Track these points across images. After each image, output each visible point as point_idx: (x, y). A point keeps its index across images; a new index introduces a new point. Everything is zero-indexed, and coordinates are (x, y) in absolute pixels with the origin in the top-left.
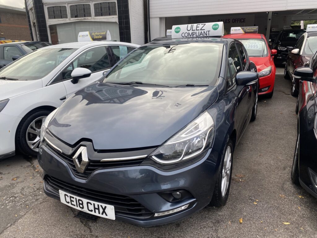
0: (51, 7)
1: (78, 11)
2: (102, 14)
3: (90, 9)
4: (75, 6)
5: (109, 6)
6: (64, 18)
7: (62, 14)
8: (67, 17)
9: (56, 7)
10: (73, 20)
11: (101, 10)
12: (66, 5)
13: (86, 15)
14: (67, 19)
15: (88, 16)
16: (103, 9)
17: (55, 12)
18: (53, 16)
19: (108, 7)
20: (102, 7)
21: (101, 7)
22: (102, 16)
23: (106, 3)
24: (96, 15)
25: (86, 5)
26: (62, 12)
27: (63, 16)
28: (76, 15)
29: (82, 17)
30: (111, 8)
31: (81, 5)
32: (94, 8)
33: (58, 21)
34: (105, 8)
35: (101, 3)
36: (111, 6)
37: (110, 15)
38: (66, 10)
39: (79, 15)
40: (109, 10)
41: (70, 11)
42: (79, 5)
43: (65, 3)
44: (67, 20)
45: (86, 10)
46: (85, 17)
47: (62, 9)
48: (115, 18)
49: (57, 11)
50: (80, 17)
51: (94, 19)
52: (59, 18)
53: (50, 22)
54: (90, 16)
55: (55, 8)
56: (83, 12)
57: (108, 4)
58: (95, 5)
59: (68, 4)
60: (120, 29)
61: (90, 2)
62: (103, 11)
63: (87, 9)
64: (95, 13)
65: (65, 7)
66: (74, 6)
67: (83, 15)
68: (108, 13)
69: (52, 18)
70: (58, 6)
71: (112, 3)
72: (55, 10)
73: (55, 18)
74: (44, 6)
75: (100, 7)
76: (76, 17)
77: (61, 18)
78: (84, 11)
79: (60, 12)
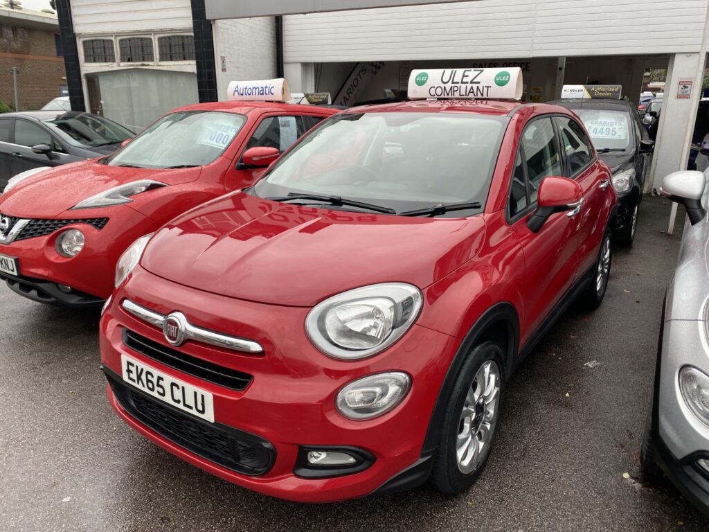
0: (89, 41)
1: (133, 49)
2: (171, 57)
3: (151, 46)
4: (128, 41)
5: (183, 44)
6: (110, 62)
7: (107, 54)
8: (114, 61)
9: (96, 40)
10: (124, 65)
11: (170, 51)
12: (113, 39)
13: (146, 57)
14: (115, 64)
15: (148, 61)
16: (173, 47)
17: (96, 50)
18: (92, 58)
19: (181, 43)
20: (173, 44)
21: (170, 44)
22: (171, 60)
23: (178, 36)
24: (162, 59)
25: (146, 39)
26: (107, 50)
27: (108, 57)
28: (129, 57)
29: (139, 61)
30: (186, 47)
31: (137, 39)
32: (159, 46)
33: (100, 66)
34: (175, 45)
35: (169, 37)
36: (186, 43)
37: (184, 59)
38: (113, 48)
39: (134, 57)
40: (184, 50)
41: (119, 50)
42: (134, 39)
43: (110, 34)
44: (114, 66)
45: (145, 48)
46: (144, 60)
47: (106, 46)
48: (190, 66)
49: (98, 48)
50: (136, 61)
51: (159, 66)
52: (102, 62)
53: (87, 68)
54: (152, 60)
55: (95, 43)
56: (141, 52)
57: (181, 38)
58: (160, 39)
59: (116, 36)
60: (200, 86)
61: (151, 34)
62: (173, 52)
63: (147, 47)
64: (160, 54)
65: (112, 41)
66: (125, 40)
67: (141, 58)
68: (182, 55)
69: (91, 62)
70: (100, 40)
71: (187, 37)
72: (95, 46)
73: (95, 61)
74: (77, 39)
75: (168, 45)
76: (129, 60)
77: (106, 61)
78: (143, 51)
79: (103, 50)
